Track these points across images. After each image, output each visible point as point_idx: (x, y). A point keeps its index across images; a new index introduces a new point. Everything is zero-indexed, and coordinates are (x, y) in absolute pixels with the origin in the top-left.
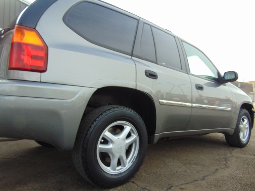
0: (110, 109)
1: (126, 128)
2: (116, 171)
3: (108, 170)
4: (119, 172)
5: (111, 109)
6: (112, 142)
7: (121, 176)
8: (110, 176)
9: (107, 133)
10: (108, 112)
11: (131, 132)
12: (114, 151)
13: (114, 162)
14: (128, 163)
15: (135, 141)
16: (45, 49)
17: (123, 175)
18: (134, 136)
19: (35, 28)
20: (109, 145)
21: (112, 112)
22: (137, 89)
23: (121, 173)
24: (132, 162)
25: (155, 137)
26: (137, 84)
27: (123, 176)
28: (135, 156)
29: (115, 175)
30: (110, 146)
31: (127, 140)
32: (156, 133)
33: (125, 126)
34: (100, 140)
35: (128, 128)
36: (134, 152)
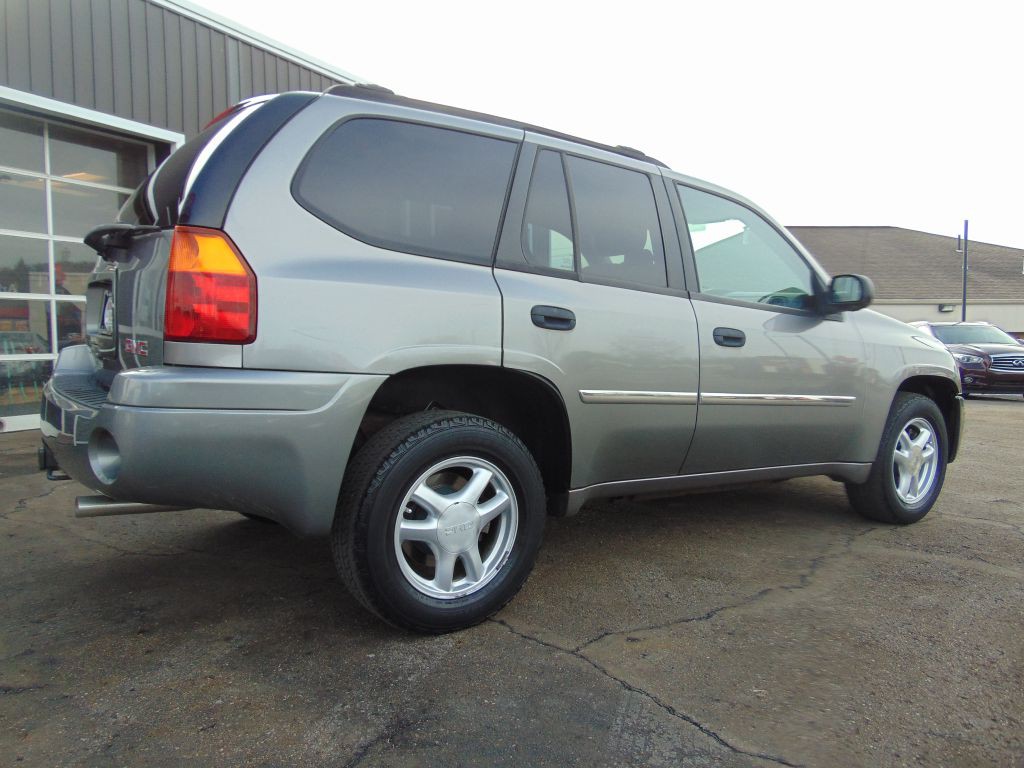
0: (429, 426)
1: (477, 473)
2: (451, 592)
3: (429, 588)
4: (460, 593)
5: (432, 426)
6: (438, 514)
7: (464, 604)
8: (432, 604)
9: (422, 491)
10: (422, 434)
11: (494, 484)
12: (441, 538)
13: (445, 566)
14: (487, 571)
15: (506, 510)
16: (250, 282)
17: (472, 600)
18: (504, 497)
19: (221, 229)
20: (429, 521)
21: (435, 433)
22: (505, 365)
23: (465, 597)
24: (497, 569)
25: (571, 497)
26: (505, 350)
27: (471, 604)
28: (507, 553)
29: (448, 601)
30: (432, 525)
31: (480, 508)
32: (572, 486)
33: (475, 470)
34: (403, 507)
35: (483, 476)
36: (505, 542)
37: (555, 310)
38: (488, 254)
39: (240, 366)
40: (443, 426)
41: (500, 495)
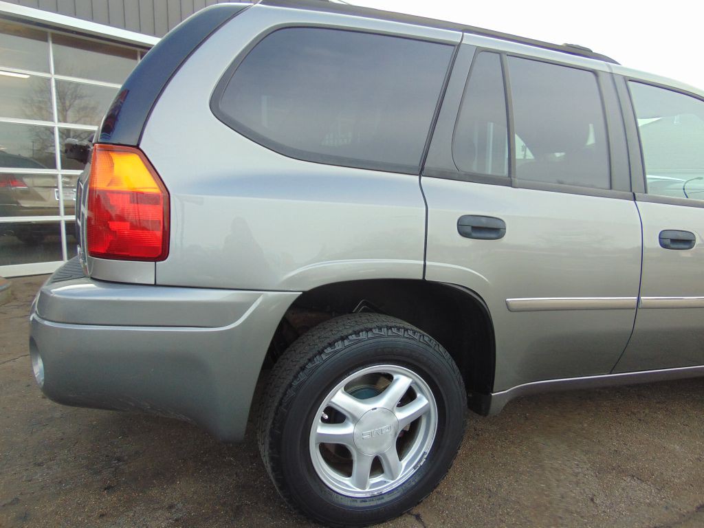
0: (347, 337)
1: (397, 380)
2: (367, 490)
3: (345, 486)
4: (376, 490)
5: (350, 337)
6: (356, 420)
7: (379, 502)
8: (348, 503)
9: (340, 398)
10: (339, 346)
11: (414, 389)
12: (357, 441)
13: (362, 465)
14: (404, 469)
15: (426, 412)
16: (164, 200)
17: (387, 499)
18: (424, 401)
19: (137, 147)
20: (346, 426)
21: (353, 344)
22: (427, 279)
23: (381, 495)
24: (414, 468)
25: (493, 398)
26: (427, 263)
27: (387, 502)
28: (424, 453)
29: (364, 500)
30: (349, 429)
31: (400, 411)
32: (495, 389)
33: (395, 377)
34: (320, 412)
35: (402, 382)
36: (422, 445)
37: (484, 220)
38: (416, 162)
39: (153, 283)
40: (361, 337)
41: (420, 399)
